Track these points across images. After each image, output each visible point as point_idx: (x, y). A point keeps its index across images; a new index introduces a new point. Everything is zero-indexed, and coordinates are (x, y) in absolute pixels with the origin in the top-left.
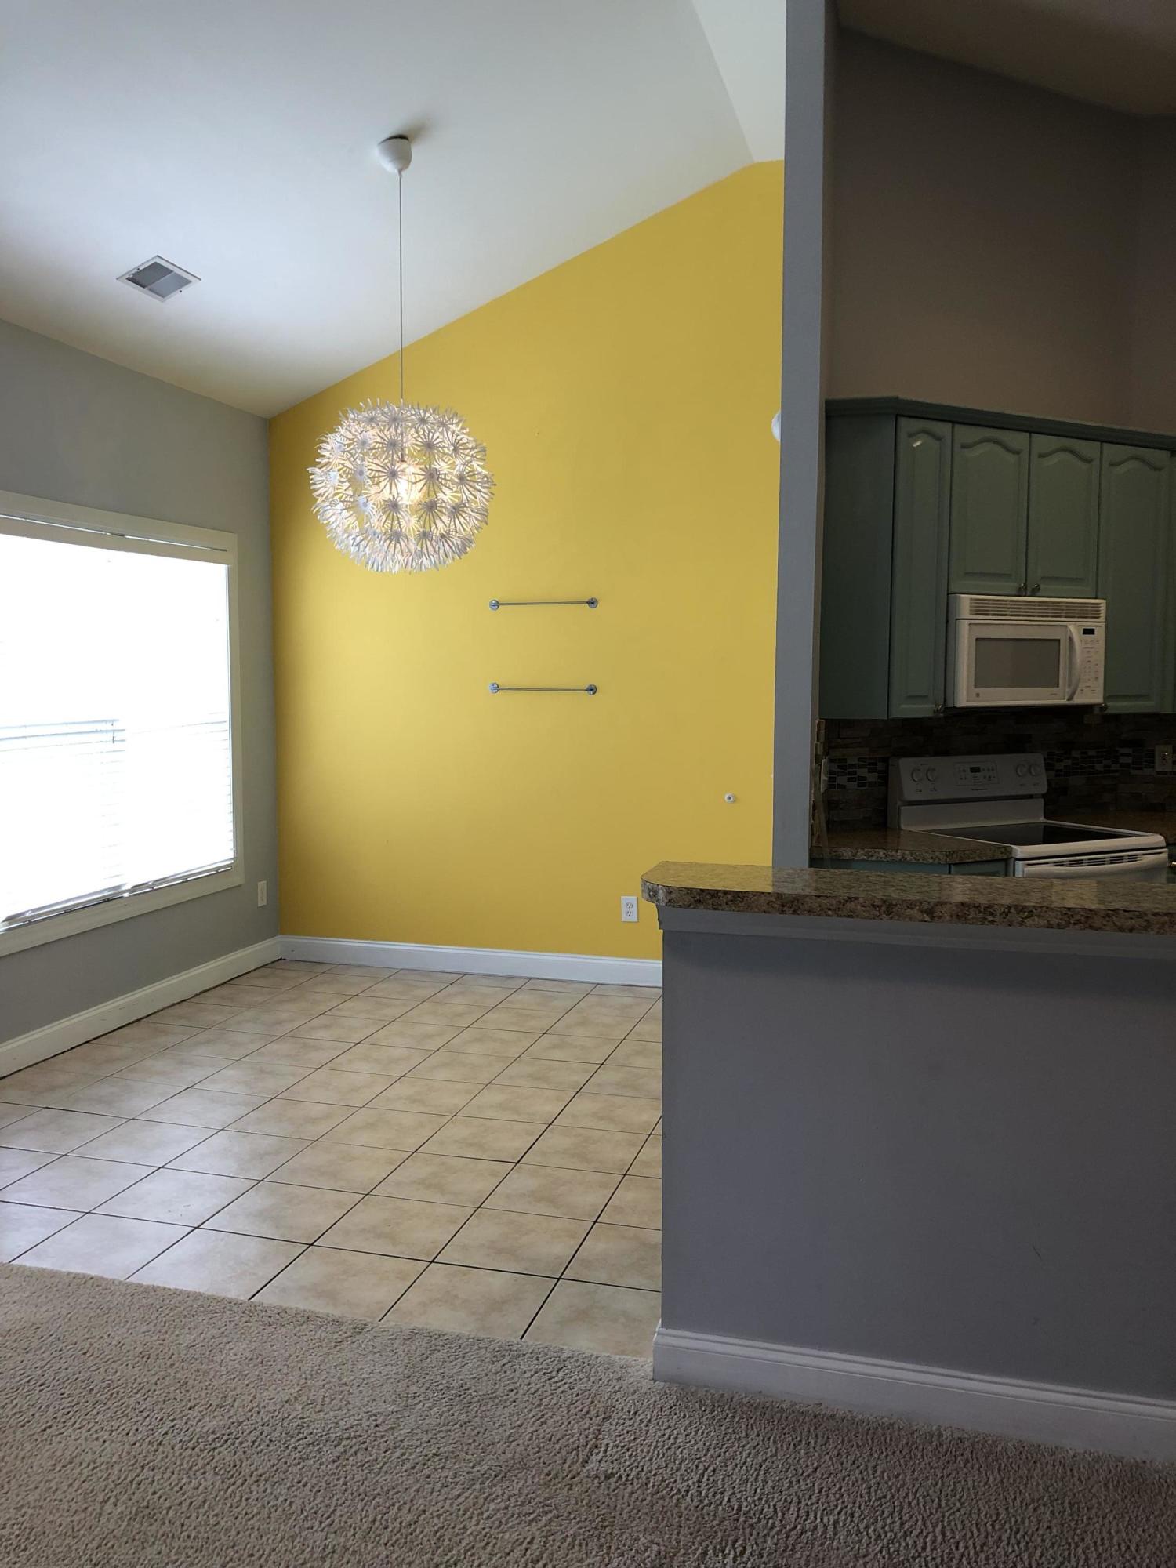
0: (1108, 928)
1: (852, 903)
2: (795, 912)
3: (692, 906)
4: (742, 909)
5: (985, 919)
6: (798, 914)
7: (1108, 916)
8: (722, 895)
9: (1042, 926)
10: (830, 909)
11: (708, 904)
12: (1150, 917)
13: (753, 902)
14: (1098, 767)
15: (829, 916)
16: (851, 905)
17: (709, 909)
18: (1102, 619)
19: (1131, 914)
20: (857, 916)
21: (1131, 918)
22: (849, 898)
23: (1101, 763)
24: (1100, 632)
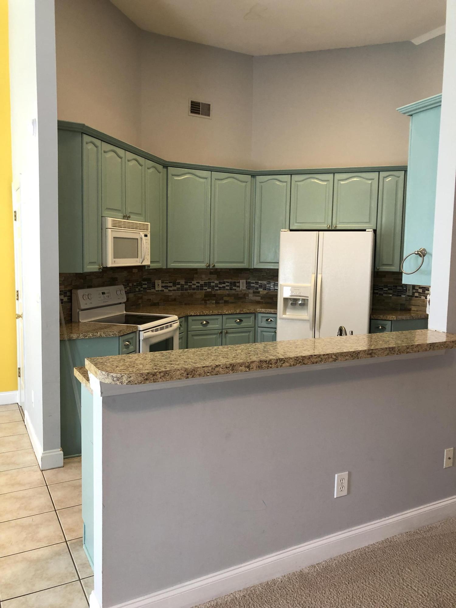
0: (309, 363)
1: (218, 368)
2: (193, 377)
3: (143, 383)
4: (168, 379)
5: (269, 366)
6: (195, 377)
7: (309, 358)
8: (158, 374)
9: (288, 366)
10: (208, 373)
11: (151, 380)
12: (322, 357)
13: (173, 375)
14: (137, 290)
15: (208, 376)
16: (217, 369)
17: (151, 382)
18: (149, 231)
19: (316, 356)
20: (220, 374)
21: (317, 358)
22: (217, 366)
23: (138, 288)
24: (149, 236)
